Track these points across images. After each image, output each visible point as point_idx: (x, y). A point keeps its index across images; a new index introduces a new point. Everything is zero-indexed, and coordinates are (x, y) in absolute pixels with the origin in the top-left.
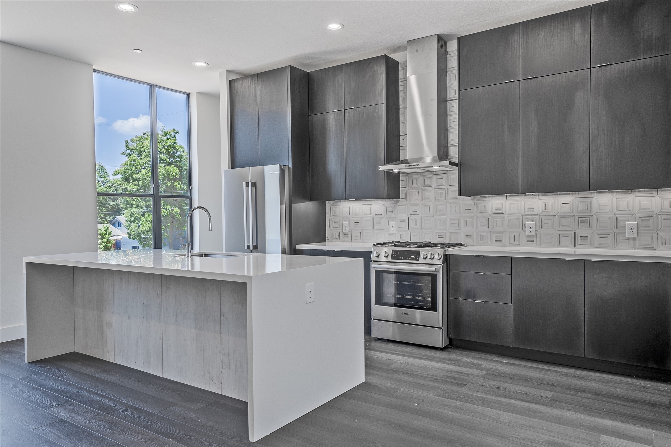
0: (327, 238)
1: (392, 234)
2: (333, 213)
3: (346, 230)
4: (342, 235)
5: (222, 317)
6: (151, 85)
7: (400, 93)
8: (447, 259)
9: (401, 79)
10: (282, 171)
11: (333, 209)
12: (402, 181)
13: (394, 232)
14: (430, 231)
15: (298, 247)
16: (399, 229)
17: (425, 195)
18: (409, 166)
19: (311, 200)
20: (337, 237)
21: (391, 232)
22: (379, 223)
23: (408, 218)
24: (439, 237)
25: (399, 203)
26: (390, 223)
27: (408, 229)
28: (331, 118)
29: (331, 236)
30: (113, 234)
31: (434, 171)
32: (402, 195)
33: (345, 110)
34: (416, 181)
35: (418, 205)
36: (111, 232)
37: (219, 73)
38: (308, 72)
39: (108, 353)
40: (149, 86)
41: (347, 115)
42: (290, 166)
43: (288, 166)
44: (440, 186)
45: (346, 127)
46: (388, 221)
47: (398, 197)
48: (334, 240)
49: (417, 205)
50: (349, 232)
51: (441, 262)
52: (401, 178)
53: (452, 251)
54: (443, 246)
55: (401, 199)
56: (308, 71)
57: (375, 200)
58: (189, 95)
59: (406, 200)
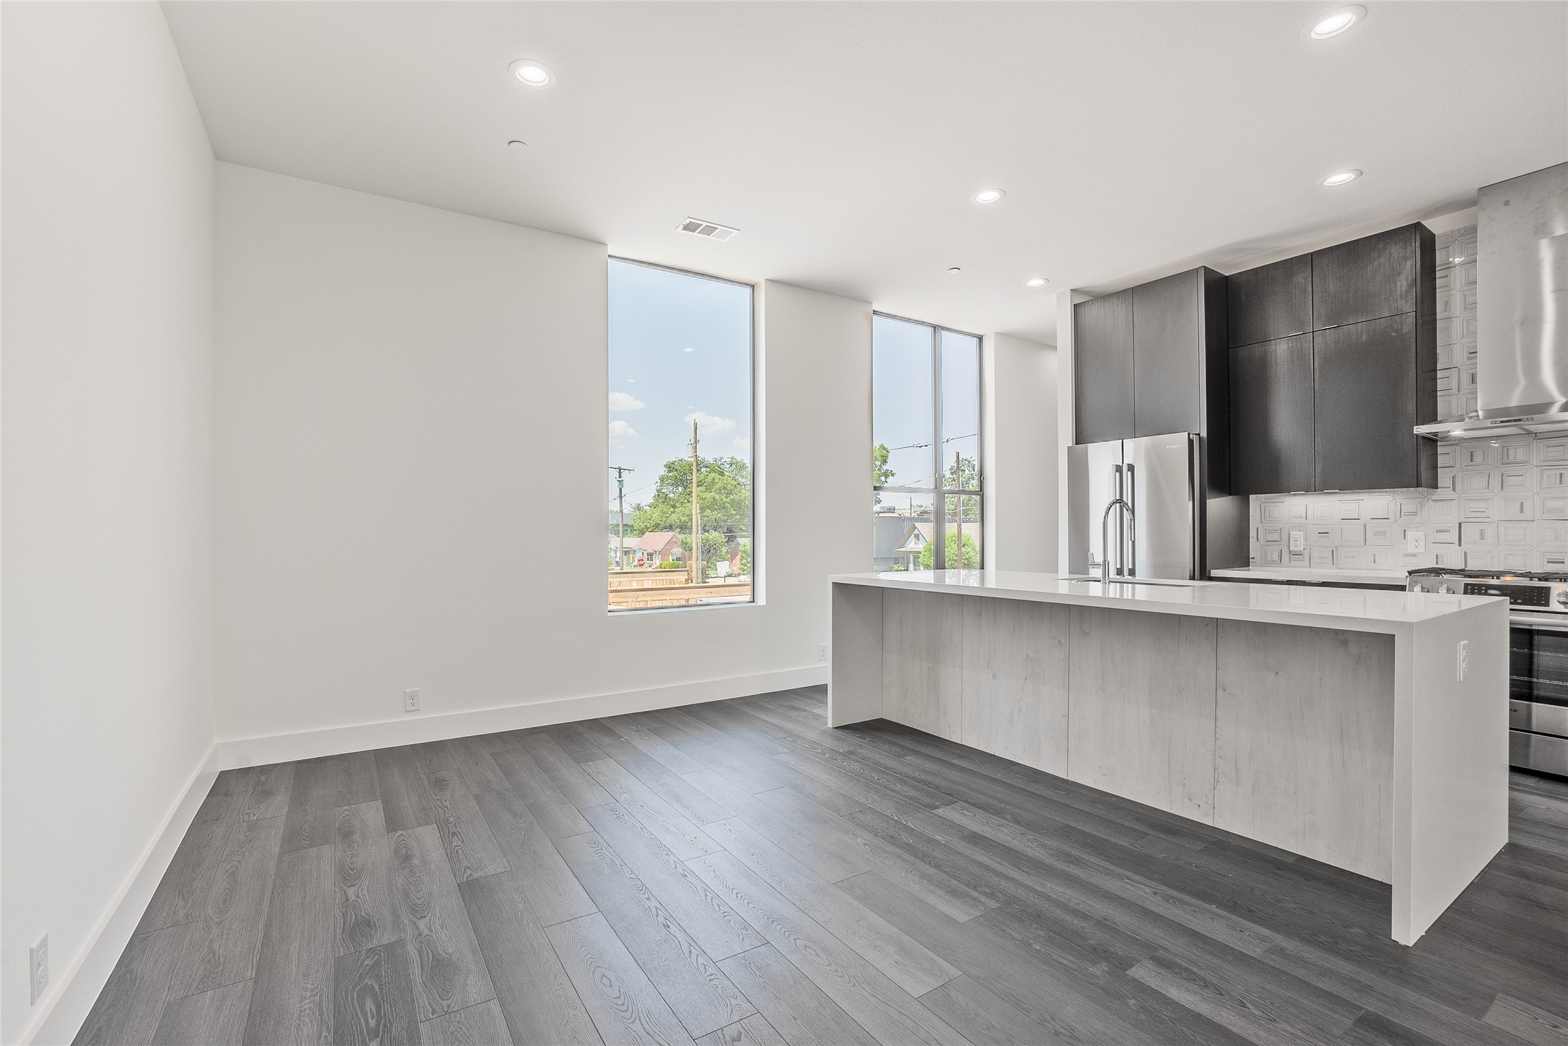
0: (1251, 560)
1: (1414, 555)
2: (1268, 516)
3: (1298, 546)
4: (1288, 555)
5: (1220, 692)
6: (935, 327)
7: (1437, 291)
9: (1439, 266)
11: (1267, 509)
12: (1441, 456)
14: (1524, 550)
16: (1434, 544)
17: (1508, 481)
18: (1502, 422)
20: (1276, 558)
21: (1411, 550)
22: (1377, 534)
23: (1460, 524)
24: (1548, 562)
25: (1434, 497)
26: (1408, 533)
27: (1460, 545)
28: (1281, 350)
29: (1261, 557)
31: (1536, 433)
33: (1313, 332)
34: (1484, 453)
35: (1488, 499)
37: (1056, 295)
38: (1226, 277)
39: (948, 728)
40: (931, 329)
41: (1318, 340)
42: (1204, 434)
43: (1199, 434)
44: (1556, 461)
45: (1316, 362)
46: (1405, 530)
49: (1484, 500)
50: (1304, 549)
55: (1439, 490)
56: (1227, 275)
57: (1370, 492)
59: (1454, 490)
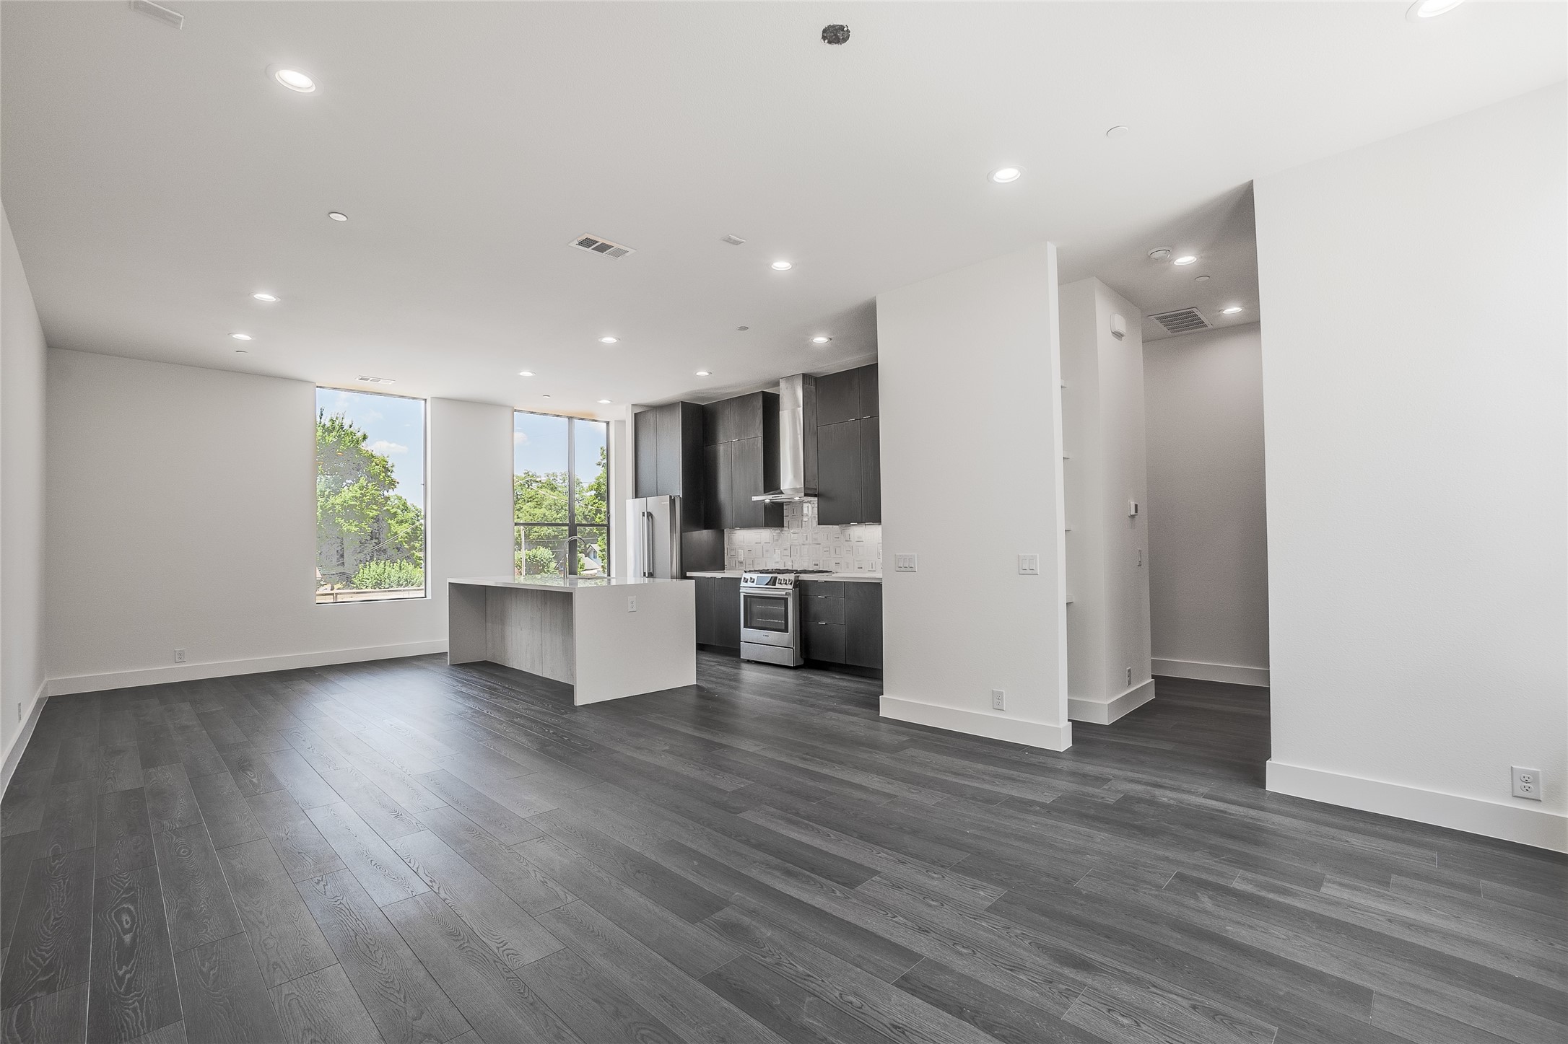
8: (799, 585)
10: (672, 501)
13: (779, 560)
15: (688, 574)
19: (706, 528)
30: (585, 568)
32: (786, 524)
36: (583, 565)
47: (783, 527)
48: (731, 568)
51: (791, 587)
52: (785, 507)
53: (804, 577)
54: (797, 572)
58: (608, 423)
